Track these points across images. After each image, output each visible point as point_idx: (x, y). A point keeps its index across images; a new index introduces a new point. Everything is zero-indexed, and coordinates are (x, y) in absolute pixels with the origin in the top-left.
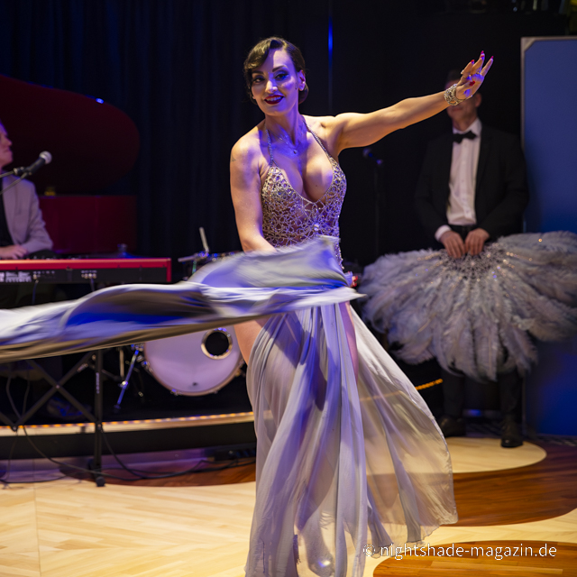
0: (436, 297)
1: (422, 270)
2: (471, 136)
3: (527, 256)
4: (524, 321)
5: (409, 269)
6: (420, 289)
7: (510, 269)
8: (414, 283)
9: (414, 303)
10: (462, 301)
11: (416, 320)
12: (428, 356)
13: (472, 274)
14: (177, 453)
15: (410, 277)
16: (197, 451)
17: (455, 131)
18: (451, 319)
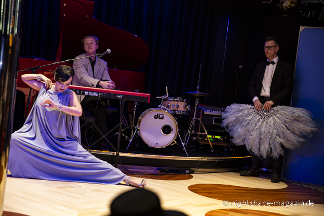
0: (249, 123)
1: (246, 112)
2: (273, 63)
3: (286, 115)
4: (281, 139)
5: (241, 111)
6: (244, 119)
7: (279, 119)
8: (242, 116)
9: (240, 124)
10: (258, 127)
11: (240, 130)
12: (242, 144)
13: (264, 118)
14: (147, 167)
15: (241, 114)
16: (155, 168)
17: (268, 60)
18: (253, 132)
